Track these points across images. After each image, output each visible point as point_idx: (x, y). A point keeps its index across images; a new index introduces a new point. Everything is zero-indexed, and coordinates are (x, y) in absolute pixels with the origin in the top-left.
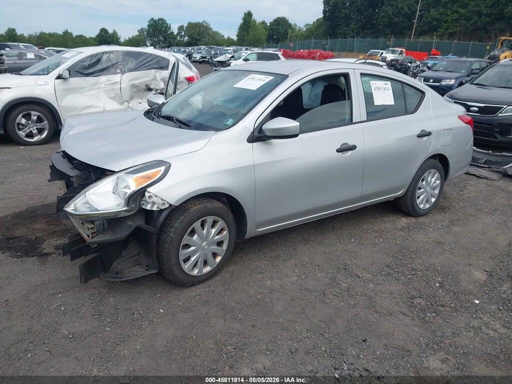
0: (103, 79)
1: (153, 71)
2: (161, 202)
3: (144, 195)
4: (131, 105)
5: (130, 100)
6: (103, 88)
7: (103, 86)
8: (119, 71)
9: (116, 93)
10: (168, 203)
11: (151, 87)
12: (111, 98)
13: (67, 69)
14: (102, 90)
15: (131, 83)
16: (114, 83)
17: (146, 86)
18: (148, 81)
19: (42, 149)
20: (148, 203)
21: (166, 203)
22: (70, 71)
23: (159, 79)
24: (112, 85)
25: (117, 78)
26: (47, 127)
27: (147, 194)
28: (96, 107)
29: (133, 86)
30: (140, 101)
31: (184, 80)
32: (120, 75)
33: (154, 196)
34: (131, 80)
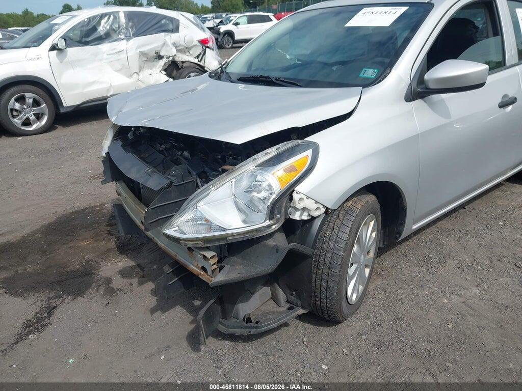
0: (105, 47)
1: (163, 34)
2: (316, 206)
3: (291, 198)
4: (140, 77)
5: (140, 72)
6: (107, 59)
7: (105, 56)
8: (122, 37)
9: (123, 64)
10: (324, 206)
11: (162, 54)
12: (116, 71)
13: (62, 37)
14: (104, 61)
15: (139, 50)
16: (119, 52)
17: (157, 53)
18: (158, 47)
19: (45, 138)
20: (297, 209)
21: (321, 207)
22: (65, 40)
23: (170, 44)
24: (117, 55)
25: (122, 45)
26: (46, 111)
27: (296, 196)
28: (102, 83)
29: (143, 54)
30: (150, 71)
31: (199, 44)
32: (125, 41)
33: (305, 197)
34: (139, 47)
